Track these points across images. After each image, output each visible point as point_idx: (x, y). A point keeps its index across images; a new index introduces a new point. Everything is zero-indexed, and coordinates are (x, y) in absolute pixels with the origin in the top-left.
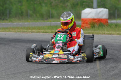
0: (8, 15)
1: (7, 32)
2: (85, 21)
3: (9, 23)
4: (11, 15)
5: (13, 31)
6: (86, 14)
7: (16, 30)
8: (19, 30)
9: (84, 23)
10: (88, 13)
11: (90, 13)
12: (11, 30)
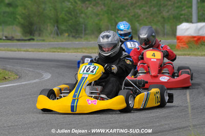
0: (83, 32)
1: (79, 54)
2: (181, 40)
3: (84, 43)
4: (87, 32)
5: (87, 51)
6: (182, 30)
7: (91, 51)
8: (93, 51)
9: (179, 42)
10: (186, 29)
11: (187, 29)
12: (84, 51)
